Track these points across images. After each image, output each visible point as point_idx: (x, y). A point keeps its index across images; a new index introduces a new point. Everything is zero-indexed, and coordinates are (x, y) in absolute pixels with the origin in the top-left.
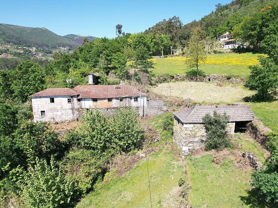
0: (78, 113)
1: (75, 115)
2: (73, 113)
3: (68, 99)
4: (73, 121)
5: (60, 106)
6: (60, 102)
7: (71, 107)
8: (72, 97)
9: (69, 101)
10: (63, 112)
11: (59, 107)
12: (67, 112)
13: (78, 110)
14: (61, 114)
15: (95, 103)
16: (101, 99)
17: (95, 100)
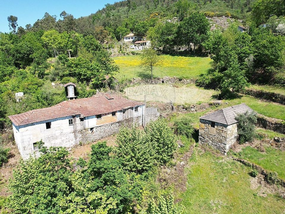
0: (81, 135)
1: (78, 139)
2: (76, 137)
3: (69, 120)
4: (76, 146)
5: (59, 131)
6: (59, 126)
7: (73, 130)
8: (74, 117)
9: (71, 122)
10: (63, 138)
11: (58, 133)
12: (68, 137)
13: (81, 132)
14: (61, 141)
15: (99, 120)
16: (106, 114)
17: (99, 116)
